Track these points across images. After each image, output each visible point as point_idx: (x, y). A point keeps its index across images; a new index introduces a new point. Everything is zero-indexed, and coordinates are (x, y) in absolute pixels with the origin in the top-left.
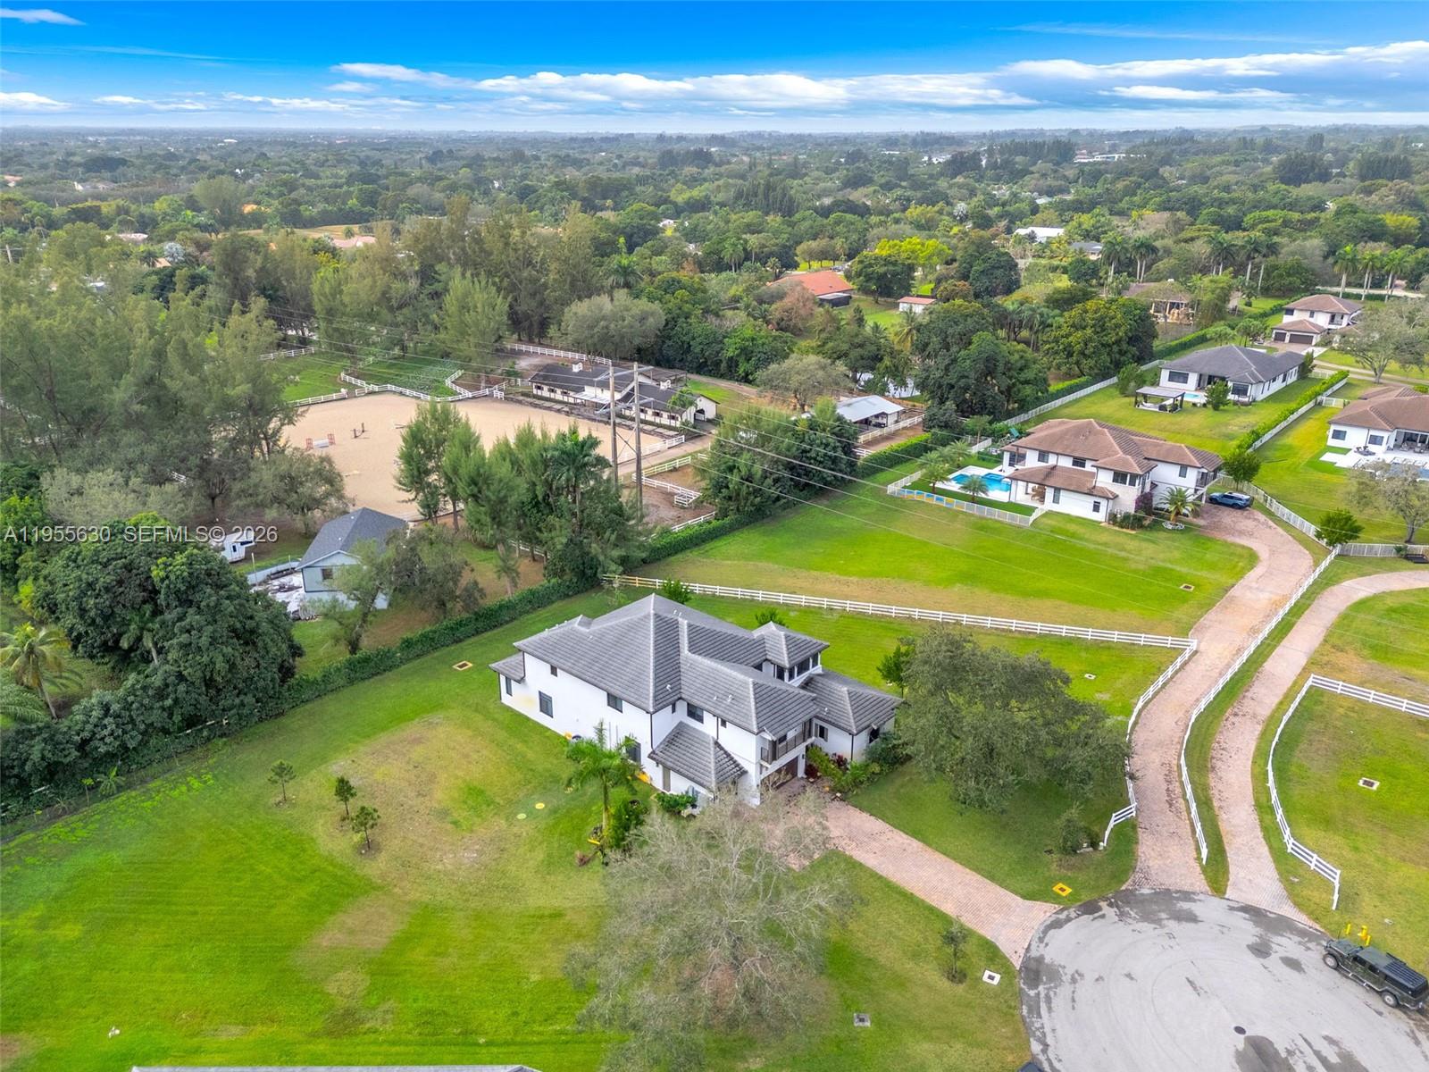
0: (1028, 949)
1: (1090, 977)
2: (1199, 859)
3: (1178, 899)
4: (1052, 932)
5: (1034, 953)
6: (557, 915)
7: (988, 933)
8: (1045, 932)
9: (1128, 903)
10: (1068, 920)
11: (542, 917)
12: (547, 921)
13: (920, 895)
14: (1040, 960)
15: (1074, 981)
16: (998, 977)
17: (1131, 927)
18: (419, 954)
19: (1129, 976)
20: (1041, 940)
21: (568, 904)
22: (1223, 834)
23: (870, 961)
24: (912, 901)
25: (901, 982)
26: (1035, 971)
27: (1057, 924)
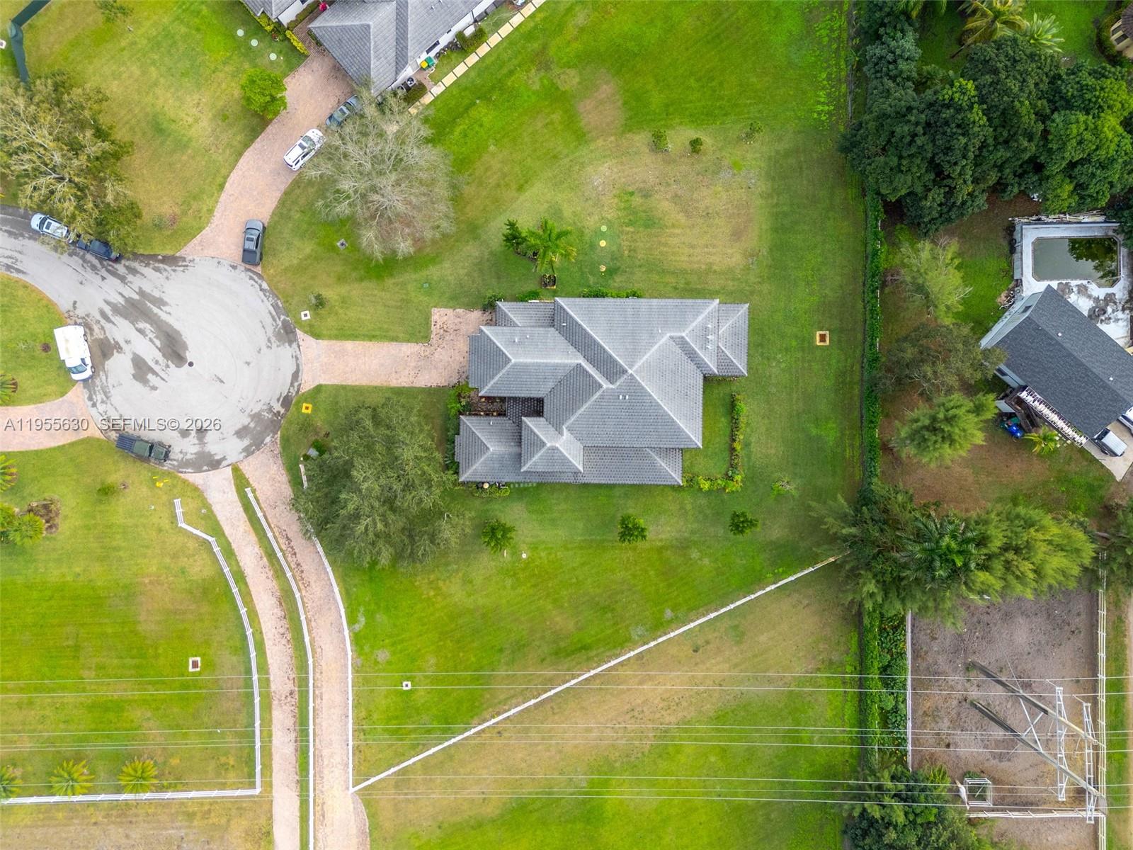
0: (299, 347)
1: (264, 349)
2: (254, 491)
3: (250, 445)
4: (294, 369)
5: (295, 345)
6: (520, 189)
7: (323, 343)
8: (298, 365)
9: (272, 421)
10: (292, 385)
11: (526, 182)
12: (522, 182)
13: (367, 344)
14: (290, 343)
15: (269, 340)
16: (304, 318)
17: (262, 402)
18: (557, 117)
19: (248, 363)
20: (297, 359)
21: (522, 198)
22: (252, 531)
23: (361, 279)
24: (367, 336)
25: (341, 279)
26: (287, 334)
27: (295, 376)
